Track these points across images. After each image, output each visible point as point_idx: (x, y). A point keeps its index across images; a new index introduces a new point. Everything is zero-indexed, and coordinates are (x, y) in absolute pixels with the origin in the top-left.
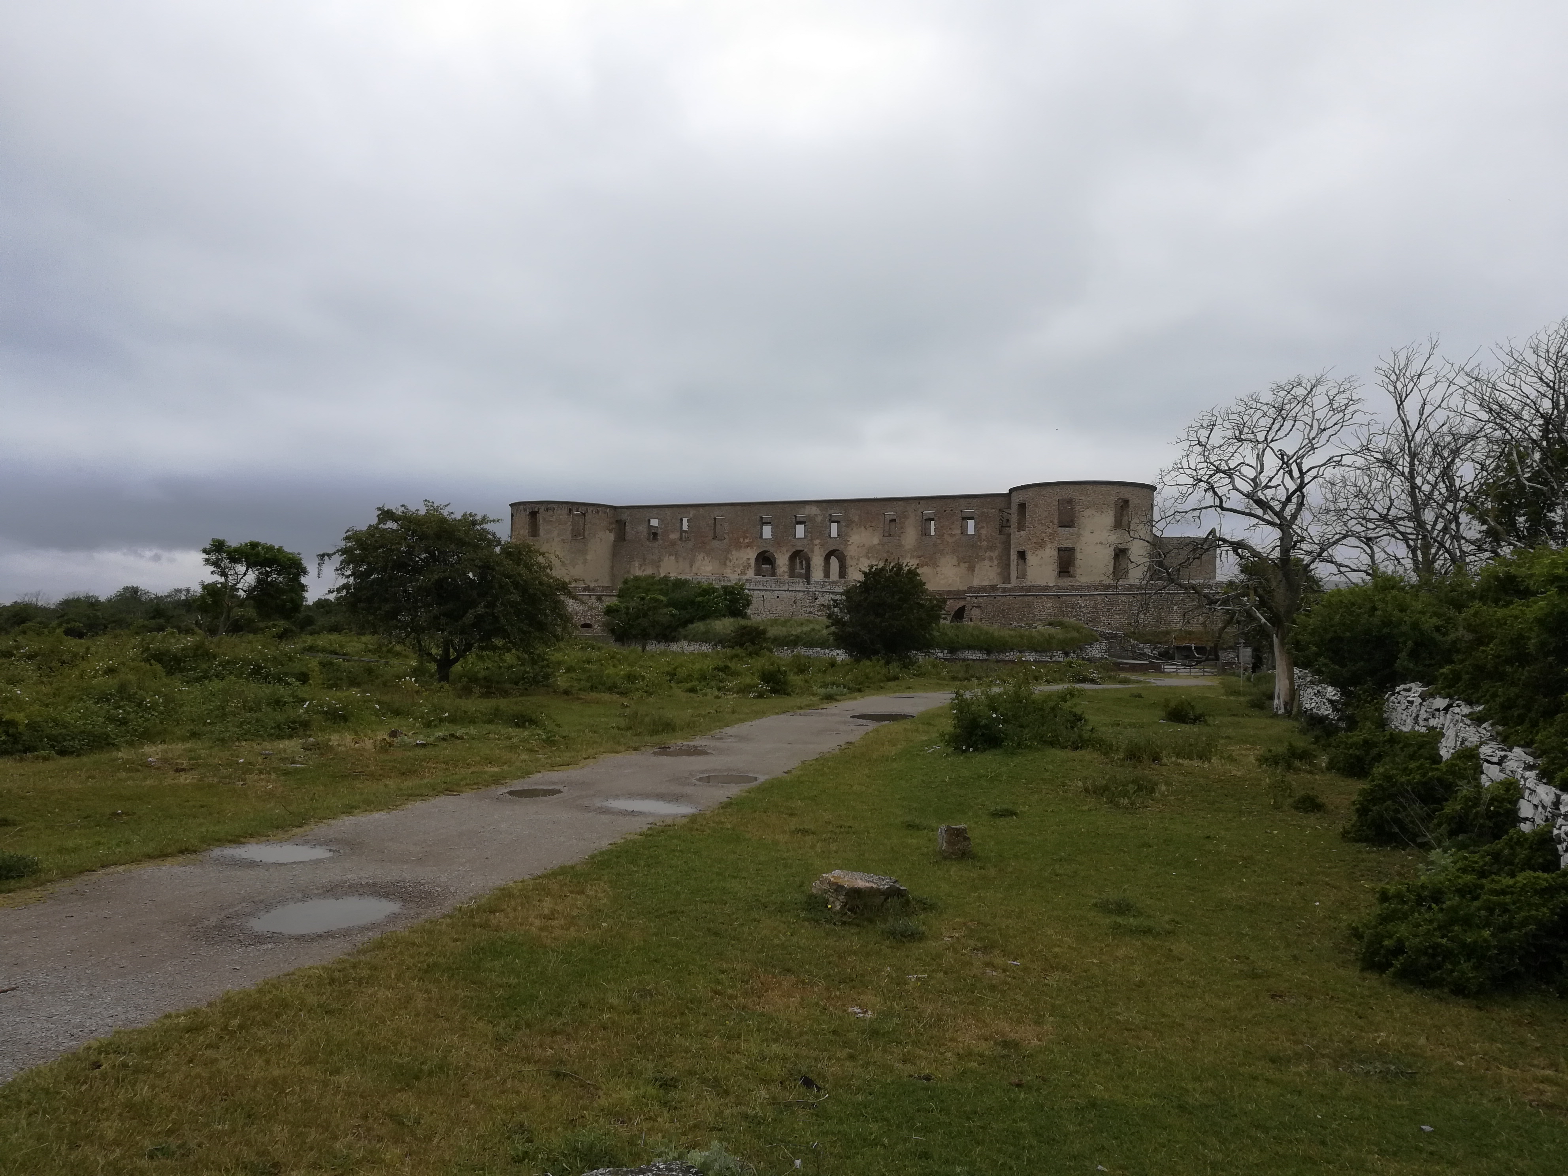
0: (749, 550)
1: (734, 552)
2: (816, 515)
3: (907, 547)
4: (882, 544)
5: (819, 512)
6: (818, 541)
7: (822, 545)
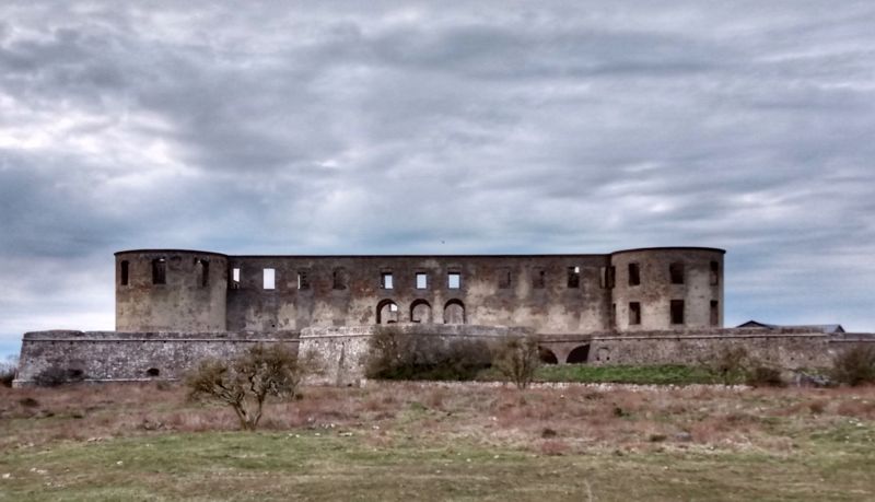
0: (370, 299)
1: (355, 300)
2: (436, 269)
3: (521, 298)
4: (498, 295)
5: (438, 266)
6: (437, 292)
7: (442, 295)
